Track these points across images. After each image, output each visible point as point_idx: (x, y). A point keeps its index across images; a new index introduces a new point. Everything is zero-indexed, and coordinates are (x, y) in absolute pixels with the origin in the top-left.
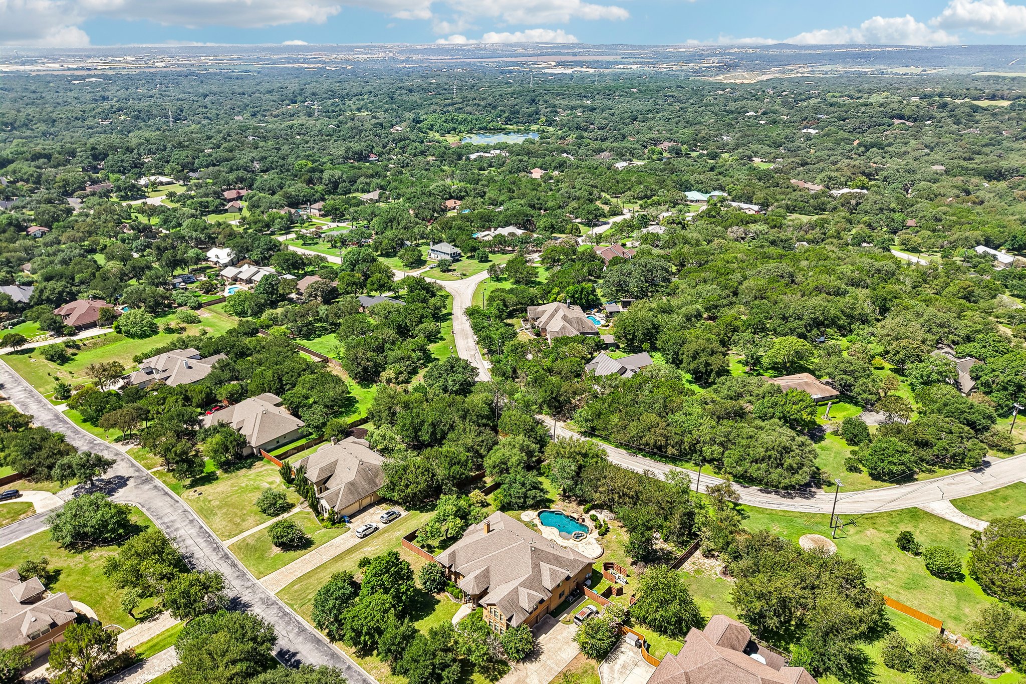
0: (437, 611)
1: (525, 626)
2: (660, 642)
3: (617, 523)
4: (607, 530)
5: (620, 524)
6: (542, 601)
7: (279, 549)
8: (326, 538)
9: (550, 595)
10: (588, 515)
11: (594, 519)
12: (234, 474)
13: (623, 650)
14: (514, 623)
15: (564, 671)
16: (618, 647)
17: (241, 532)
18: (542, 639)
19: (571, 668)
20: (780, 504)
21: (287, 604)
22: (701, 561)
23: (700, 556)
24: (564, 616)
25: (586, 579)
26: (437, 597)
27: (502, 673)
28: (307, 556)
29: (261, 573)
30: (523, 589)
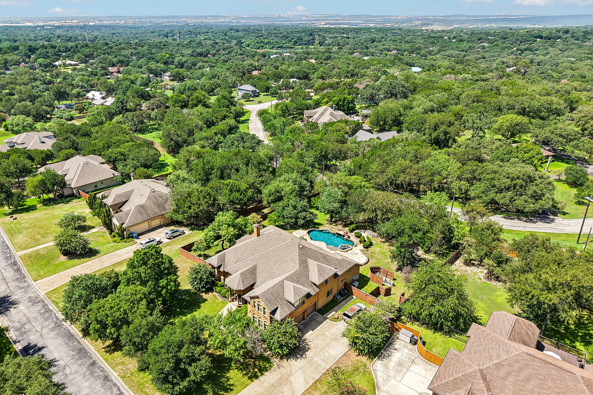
0: (202, 309)
1: (289, 319)
2: (435, 339)
3: (380, 239)
4: (371, 244)
5: (383, 240)
6: (308, 296)
7: (65, 257)
8: (112, 250)
9: (317, 290)
10: (353, 234)
11: (358, 236)
12: (51, 207)
13: (396, 346)
14: (278, 316)
15: (333, 368)
16: (391, 344)
17: (37, 245)
18: (309, 336)
19: (341, 365)
20: (525, 227)
21: (53, 301)
22: (463, 268)
23: (462, 264)
24: (332, 314)
25: (354, 281)
26: (204, 296)
27: (262, 370)
28: (89, 263)
29: (39, 276)
30: (289, 282)
